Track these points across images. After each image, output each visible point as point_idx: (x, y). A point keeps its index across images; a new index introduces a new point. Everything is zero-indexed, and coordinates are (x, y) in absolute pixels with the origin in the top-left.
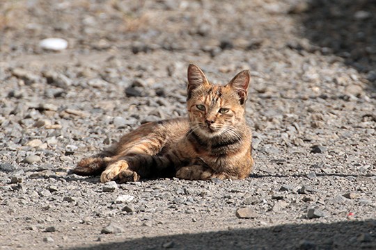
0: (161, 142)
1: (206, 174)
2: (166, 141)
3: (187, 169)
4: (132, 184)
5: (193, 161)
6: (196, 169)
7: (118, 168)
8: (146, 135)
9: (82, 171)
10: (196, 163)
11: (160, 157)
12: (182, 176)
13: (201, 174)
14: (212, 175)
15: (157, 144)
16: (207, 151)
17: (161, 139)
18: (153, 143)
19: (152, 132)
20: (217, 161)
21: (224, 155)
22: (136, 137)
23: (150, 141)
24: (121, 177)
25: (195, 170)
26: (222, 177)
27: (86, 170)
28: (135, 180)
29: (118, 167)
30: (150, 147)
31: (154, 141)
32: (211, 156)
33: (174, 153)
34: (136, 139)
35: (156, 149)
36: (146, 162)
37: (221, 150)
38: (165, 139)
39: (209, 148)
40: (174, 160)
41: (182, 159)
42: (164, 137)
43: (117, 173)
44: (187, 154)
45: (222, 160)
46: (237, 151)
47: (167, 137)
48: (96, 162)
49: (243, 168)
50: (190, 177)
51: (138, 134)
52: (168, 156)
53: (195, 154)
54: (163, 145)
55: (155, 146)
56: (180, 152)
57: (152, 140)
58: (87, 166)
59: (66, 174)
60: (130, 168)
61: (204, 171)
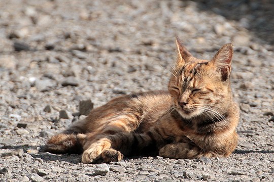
0: (138, 118)
1: (192, 152)
2: (143, 117)
3: (172, 146)
4: (116, 164)
5: (178, 139)
6: (182, 148)
7: (101, 148)
8: (120, 110)
9: (55, 149)
10: (181, 141)
11: (141, 135)
12: (167, 154)
13: (187, 152)
14: (198, 154)
15: (134, 120)
16: (193, 129)
17: (138, 114)
18: (130, 119)
19: (128, 107)
20: (204, 139)
21: (211, 133)
22: (109, 111)
23: (127, 117)
24: (104, 157)
25: (180, 148)
26: (209, 156)
27: (59, 148)
28: (119, 159)
29: (100, 146)
30: (128, 123)
31: (131, 117)
32: (198, 134)
33: (157, 130)
34: (109, 114)
35: (134, 125)
36: (128, 140)
37: (209, 128)
38: (142, 114)
39: (195, 126)
40: (156, 138)
41: (165, 137)
42: (141, 112)
43: (100, 152)
44: (171, 132)
45: (210, 138)
46: (225, 129)
47: (145, 113)
48: (70, 140)
49: (230, 146)
50: (175, 156)
51: (111, 108)
52: (150, 134)
53: (180, 132)
54: (141, 121)
55: (133, 122)
56: (163, 129)
57: (129, 116)
58: (61, 144)
59: (37, 151)
60: (113, 147)
61: (190, 149)
